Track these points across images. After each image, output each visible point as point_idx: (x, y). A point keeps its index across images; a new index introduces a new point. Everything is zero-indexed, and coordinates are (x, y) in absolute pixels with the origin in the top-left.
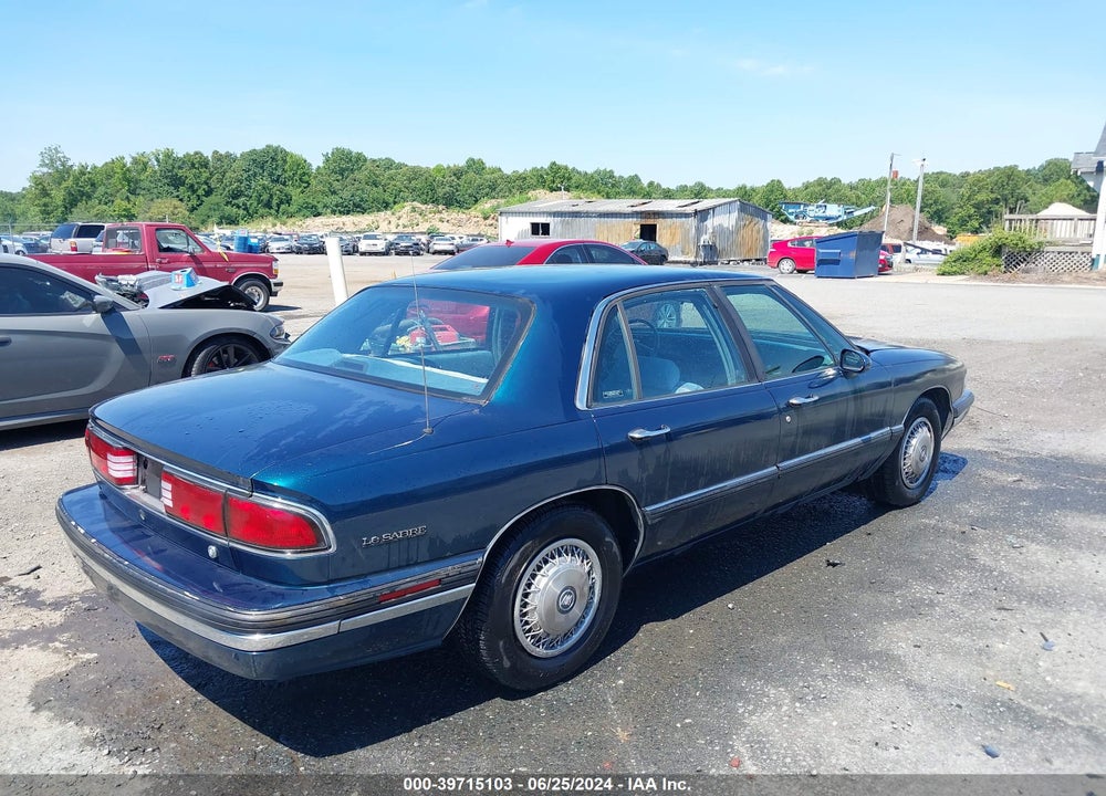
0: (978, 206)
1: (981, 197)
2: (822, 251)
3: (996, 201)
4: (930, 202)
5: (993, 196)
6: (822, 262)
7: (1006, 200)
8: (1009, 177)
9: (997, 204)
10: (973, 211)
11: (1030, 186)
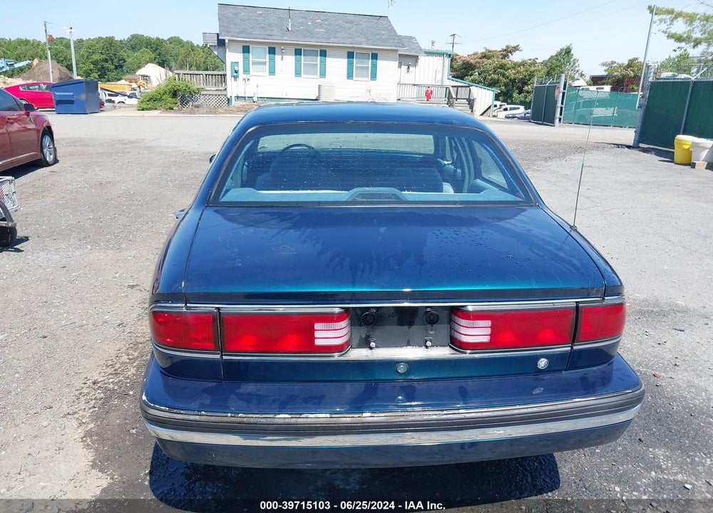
0: (95, 63)
1: (96, 57)
2: (58, 94)
3: (106, 61)
4: (61, 59)
5: (103, 56)
6: (59, 102)
7: (112, 60)
8: (110, 44)
9: (107, 62)
10: (92, 66)
11: (125, 52)
